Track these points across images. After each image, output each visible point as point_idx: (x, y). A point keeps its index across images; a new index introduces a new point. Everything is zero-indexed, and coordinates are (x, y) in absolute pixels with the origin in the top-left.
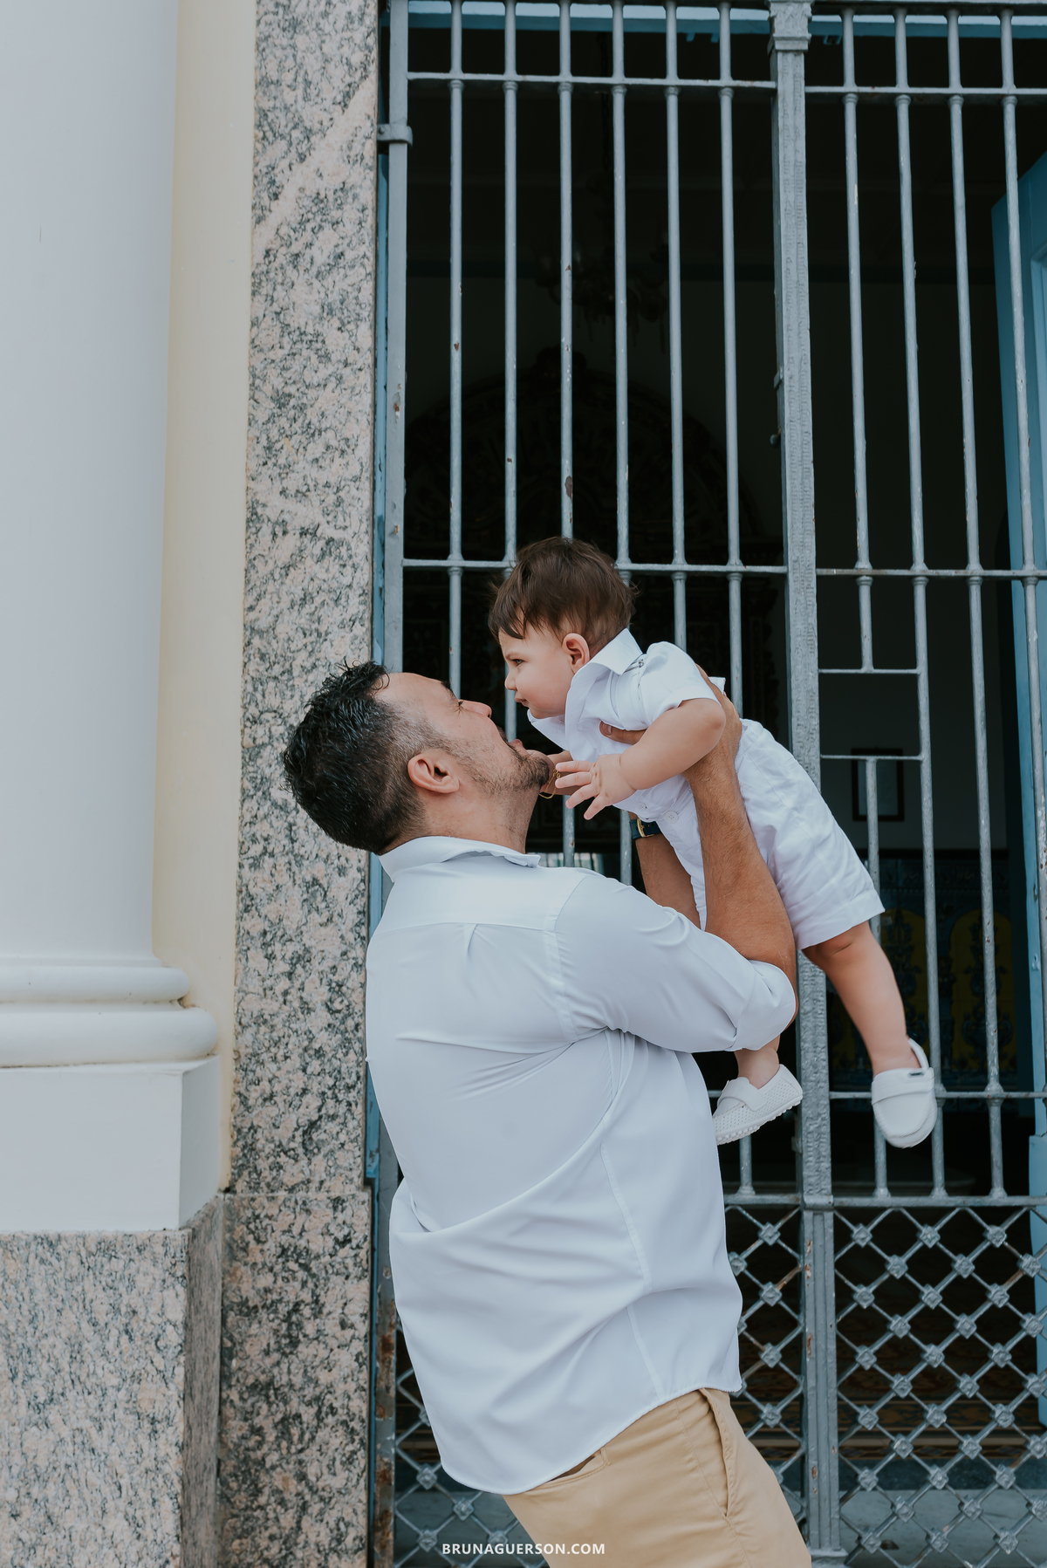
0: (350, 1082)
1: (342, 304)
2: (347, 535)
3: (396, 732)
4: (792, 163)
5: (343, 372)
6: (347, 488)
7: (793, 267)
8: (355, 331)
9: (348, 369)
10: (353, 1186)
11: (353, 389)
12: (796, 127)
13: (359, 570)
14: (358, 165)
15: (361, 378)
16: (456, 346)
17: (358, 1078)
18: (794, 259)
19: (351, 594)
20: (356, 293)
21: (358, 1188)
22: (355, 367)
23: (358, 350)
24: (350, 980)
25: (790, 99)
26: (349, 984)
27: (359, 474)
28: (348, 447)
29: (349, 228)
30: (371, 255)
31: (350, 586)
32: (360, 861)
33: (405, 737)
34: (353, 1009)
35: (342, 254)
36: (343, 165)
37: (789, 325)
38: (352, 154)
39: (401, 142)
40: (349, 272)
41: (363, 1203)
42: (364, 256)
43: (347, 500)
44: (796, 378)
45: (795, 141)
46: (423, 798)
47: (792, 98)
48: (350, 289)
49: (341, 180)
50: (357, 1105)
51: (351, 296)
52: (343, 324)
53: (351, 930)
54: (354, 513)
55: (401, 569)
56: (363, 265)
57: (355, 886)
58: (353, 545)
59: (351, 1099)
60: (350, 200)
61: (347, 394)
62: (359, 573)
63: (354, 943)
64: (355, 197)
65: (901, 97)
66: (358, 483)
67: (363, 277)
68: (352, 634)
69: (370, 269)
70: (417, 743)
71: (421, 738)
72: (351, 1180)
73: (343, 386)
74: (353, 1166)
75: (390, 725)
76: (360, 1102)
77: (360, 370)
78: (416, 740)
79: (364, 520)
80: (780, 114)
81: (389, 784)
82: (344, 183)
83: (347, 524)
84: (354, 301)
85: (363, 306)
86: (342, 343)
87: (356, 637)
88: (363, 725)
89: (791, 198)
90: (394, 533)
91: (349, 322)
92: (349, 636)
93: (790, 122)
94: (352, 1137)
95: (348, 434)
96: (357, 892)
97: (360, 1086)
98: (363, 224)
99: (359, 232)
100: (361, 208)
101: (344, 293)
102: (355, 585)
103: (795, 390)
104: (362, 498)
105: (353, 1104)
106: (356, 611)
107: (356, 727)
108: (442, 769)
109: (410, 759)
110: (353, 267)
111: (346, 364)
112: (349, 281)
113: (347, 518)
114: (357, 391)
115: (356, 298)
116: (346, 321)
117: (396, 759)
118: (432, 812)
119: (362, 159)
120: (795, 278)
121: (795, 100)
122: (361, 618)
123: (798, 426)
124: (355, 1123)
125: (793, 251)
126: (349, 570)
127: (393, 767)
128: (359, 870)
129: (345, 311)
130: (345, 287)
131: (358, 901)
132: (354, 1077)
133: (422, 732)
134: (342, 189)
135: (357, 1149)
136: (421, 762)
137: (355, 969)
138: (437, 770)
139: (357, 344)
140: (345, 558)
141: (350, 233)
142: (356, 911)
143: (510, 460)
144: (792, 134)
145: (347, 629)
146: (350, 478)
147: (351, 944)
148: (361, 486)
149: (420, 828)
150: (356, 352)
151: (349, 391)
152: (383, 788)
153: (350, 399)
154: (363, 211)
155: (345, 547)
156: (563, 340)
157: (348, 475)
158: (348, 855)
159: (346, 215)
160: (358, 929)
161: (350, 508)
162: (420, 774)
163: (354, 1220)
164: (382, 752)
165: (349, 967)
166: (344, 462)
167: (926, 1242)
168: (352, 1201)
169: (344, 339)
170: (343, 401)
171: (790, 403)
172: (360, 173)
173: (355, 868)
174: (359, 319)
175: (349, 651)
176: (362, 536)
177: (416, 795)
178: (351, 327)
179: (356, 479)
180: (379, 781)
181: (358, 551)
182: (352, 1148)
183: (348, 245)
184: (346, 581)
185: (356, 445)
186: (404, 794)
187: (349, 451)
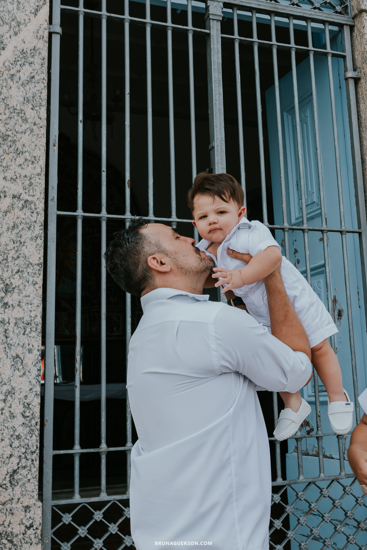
0: (33, 450)
1: (33, 98)
2: (34, 199)
3: (145, 245)
4: (216, 63)
5: (33, 127)
6: (34, 178)
7: (217, 102)
8: (39, 110)
9: (36, 127)
10: (34, 500)
11: (38, 135)
12: (218, 49)
13: (40, 215)
14: (41, 40)
15: (41, 131)
16: (81, 121)
17: (37, 448)
18: (218, 100)
19: (36, 225)
20: (40, 94)
21: (36, 500)
22: (39, 126)
23: (40, 118)
24: (34, 402)
25: (215, 38)
26: (33, 404)
27: (40, 172)
28: (35, 160)
29: (37, 66)
30: (46, 78)
31: (35, 222)
32: (39, 346)
33: (149, 248)
34: (35, 415)
35: (34, 77)
36: (35, 39)
37: (216, 125)
38: (39, 35)
39: (58, 33)
40: (37, 85)
41: (39, 507)
42: (44, 79)
43: (35, 183)
44: (219, 146)
45: (217, 54)
46: (154, 273)
47: (216, 38)
48: (37, 92)
49: (34, 45)
50: (36, 460)
51: (37, 95)
52: (34, 107)
53: (34, 378)
54: (38, 189)
55: (56, 216)
56: (43, 82)
57: (36, 358)
58: (37, 204)
59: (33, 458)
60: (37, 54)
61: (35, 137)
62: (39, 216)
63: (35, 384)
64: (40, 53)
65: (255, 43)
66: (39, 176)
67: (43, 88)
68: (36, 243)
69: (46, 85)
70: (153, 250)
71: (156, 249)
72: (33, 497)
73: (33, 134)
74: (34, 490)
75: (143, 242)
76: (38, 459)
77: (41, 127)
78: (154, 249)
79: (42, 193)
80: (212, 43)
81: (140, 267)
82: (35, 47)
83: (35, 194)
84: (39, 98)
85: (43, 100)
86: (33, 115)
87: (38, 245)
88: (131, 241)
89: (216, 76)
90: (53, 200)
91: (36, 106)
92: (35, 244)
93: (215, 47)
94: (34, 476)
95: (36, 155)
96: (37, 361)
97: (38, 451)
98: (43, 65)
99: (41, 68)
100: (42, 58)
101: (34, 94)
102: (38, 221)
103: (219, 151)
104: (42, 183)
105: (34, 460)
106: (38, 233)
107: (129, 242)
108: (163, 262)
109: (149, 256)
110: (39, 83)
111: (35, 124)
112: (36, 88)
113: (35, 192)
114: (40, 136)
115: (40, 96)
116: (35, 106)
117: (144, 256)
118: (158, 279)
119: (43, 38)
120: (218, 107)
121: (217, 39)
122: (40, 236)
123: (220, 165)
124: (35, 469)
125: (218, 96)
126: (35, 215)
127: (142, 259)
128: (38, 350)
129: (35, 101)
130: (35, 91)
131: (38, 365)
132: (35, 447)
133: (157, 246)
134: (34, 49)
135: (36, 482)
136: (154, 258)
137: (36, 396)
138: (161, 262)
139: (40, 116)
140: (33, 209)
141: (37, 68)
142: (37, 369)
143: (104, 171)
144: (216, 51)
145: (34, 241)
146: (36, 174)
147: (34, 385)
148: (41, 178)
149: (153, 285)
150: (39, 119)
151: (36, 136)
152: (138, 268)
153: (37, 139)
154: (43, 60)
155: (33, 204)
156: (126, 123)
157: (35, 172)
158: (33, 344)
159: (35, 60)
160: (37, 378)
161: (36, 187)
162: (153, 264)
163: (35, 516)
164: (138, 253)
165: (33, 396)
166: (33, 166)
167: (275, 501)
168: (34, 507)
169: (34, 113)
170: (33, 140)
171: (217, 156)
172: (42, 43)
173: (36, 350)
174: (41, 105)
175: (35, 251)
176: (41, 200)
177: (152, 272)
178: (37, 108)
179: (39, 175)
180: (136, 265)
181: (39, 206)
182: (34, 482)
183: (36, 73)
184: (34, 219)
185: (39, 160)
186: (147, 271)
187: (36, 162)
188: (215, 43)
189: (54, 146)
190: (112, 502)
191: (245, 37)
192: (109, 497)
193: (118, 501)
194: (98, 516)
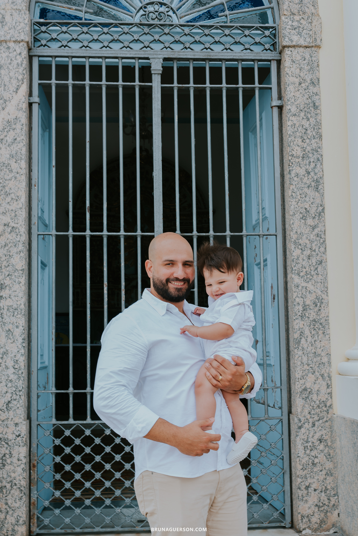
1: (16, 154)
2: (18, 225)
5: (17, 175)
6: (18, 211)
10: (21, 420)
11: (20, 181)
12: (158, 98)
13: (22, 236)
19: (19, 244)
24: (21, 359)
25: (156, 89)
31: (19, 241)
35: (16, 139)
36: (16, 111)
38: (19, 108)
39: (36, 102)
40: (18, 145)
43: (18, 215)
44: (158, 175)
45: (158, 102)
49: (16, 116)
51: (19, 152)
52: (16, 161)
53: (20, 344)
54: (20, 219)
57: (22, 331)
60: (18, 122)
64: (20, 121)
65: (191, 88)
66: (21, 210)
73: (17, 180)
80: (153, 93)
83: (18, 222)
86: (16, 167)
87: (21, 257)
90: (34, 224)
91: (18, 160)
93: (156, 96)
96: (23, 333)
100: (22, 124)
102: (21, 241)
106: (21, 249)
112: (18, 147)
113: (18, 220)
115: (21, 152)
119: (23, 108)
121: (158, 89)
126: (19, 236)
129: (17, 157)
130: (17, 149)
131: (23, 335)
134: (16, 119)
139: (21, 167)
140: (18, 233)
141: (18, 132)
142: (22, 339)
144: (157, 100)
145: (18, 254)
146: (19, 208)
155: (18, 229)
161: (19, 217)
163: (21, 429)
165: (21, 355)
166: (17, 203)
168: (21, 424)
169: (17, 165)
170: (16, 184)
172: (21, 114)
176: (23, 226)
179: (21, 208)
181: (21, 230)
183: (18, 136)
184: (18, 239)
188: (156, 93)
189: (35, 186)
190: (76, 425)
191: (182, 84)
192: (75, 421)
193: (80, 424)
194: (67, 433)
